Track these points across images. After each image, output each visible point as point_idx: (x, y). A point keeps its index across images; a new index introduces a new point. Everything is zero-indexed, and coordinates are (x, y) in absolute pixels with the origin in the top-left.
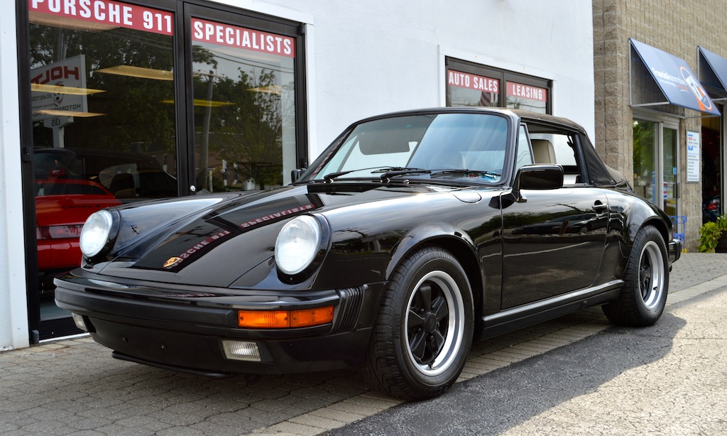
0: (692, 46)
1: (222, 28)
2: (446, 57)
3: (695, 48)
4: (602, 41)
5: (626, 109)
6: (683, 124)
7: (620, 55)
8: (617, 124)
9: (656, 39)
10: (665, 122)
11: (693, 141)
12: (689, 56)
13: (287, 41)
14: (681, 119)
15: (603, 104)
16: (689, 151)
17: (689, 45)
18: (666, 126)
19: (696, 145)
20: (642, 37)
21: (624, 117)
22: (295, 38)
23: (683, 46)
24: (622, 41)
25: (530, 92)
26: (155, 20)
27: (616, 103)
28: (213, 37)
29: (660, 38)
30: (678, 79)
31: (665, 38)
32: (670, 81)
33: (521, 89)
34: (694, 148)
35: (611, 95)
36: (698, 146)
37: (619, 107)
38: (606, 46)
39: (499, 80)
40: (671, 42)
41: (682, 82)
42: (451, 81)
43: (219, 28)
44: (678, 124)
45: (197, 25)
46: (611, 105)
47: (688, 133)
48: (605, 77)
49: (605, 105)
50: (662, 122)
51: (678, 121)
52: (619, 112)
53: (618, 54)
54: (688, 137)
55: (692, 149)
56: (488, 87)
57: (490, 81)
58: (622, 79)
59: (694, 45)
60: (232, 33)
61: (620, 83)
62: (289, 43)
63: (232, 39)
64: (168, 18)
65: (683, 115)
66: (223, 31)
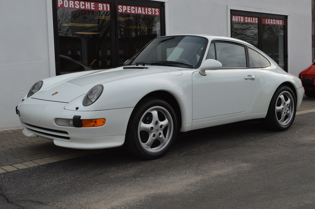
1: (130, 7)
13: (157, 10)
22: (160, 8)
26: (103, 7)
28: (126, 11)
33: (270, 21)
42: (234, 19)
43: (128, 7)
45: (120, 7)
56: (252, 21)
57: (254, 18)
60: (134, 8)
62: (158, 10)
63: (134, 11)
64: (108, 5)
66: (130, 8)
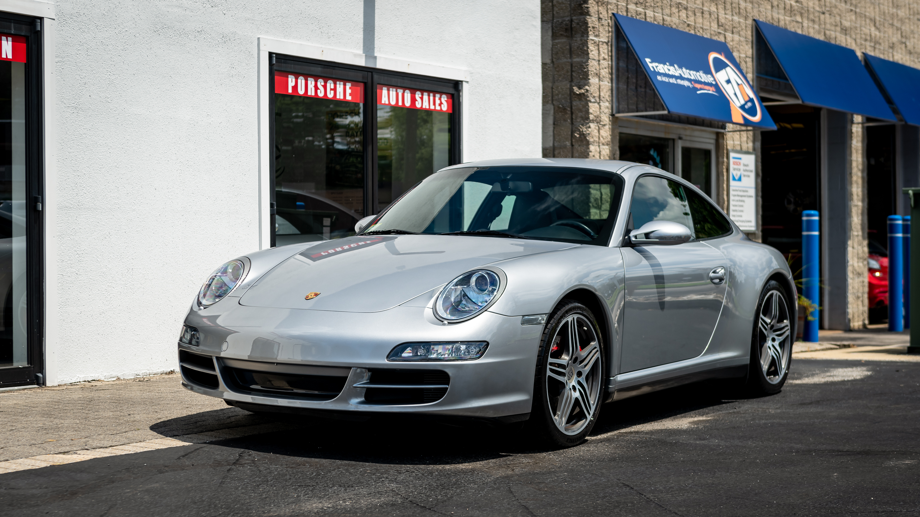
0: (742, 20)
2: (271, 54)
3: (750, 22)
4: (568, 18)
5: (606, 119)
6: (721, 141)
7: (596, 39)
8: (588, 143)
9: (667, 11)
10: (684, 137)
11: (742, 167)
12: (736, 37)
14: (718, 134)
15: (569, 112)
16: (732, 183)
17: (736, 18)
18: (688, 145)
19: (746, 173)
20: (640, 9)
21: (602, 132)
23: (722, 21)
24: (600, 19)
25: (422, 98)
27: (587, 112)
29: (674, 10)
30: (701, 73)
31: (686, 9)
32: (681, 78)
34: (743, 178)
35: (580, 100)
36: (753, 175)
37: (591, 117)
38: (574, 25)
39: (365, 84)
40: (699, 14)
41: (708, 79)
44: (713, 141)
46: (580, 114)
47: (732, 155)
48: (572, 71)
49: (572, 113)
50: (680, 138)
51: (714, 137)
52: (592, 125)
53: (591, 37)
54: (732, 161)
55: (740, 179)
58: (598, 75)
59: (746, 18)
61: (593, 80)
65: (724, 127)
